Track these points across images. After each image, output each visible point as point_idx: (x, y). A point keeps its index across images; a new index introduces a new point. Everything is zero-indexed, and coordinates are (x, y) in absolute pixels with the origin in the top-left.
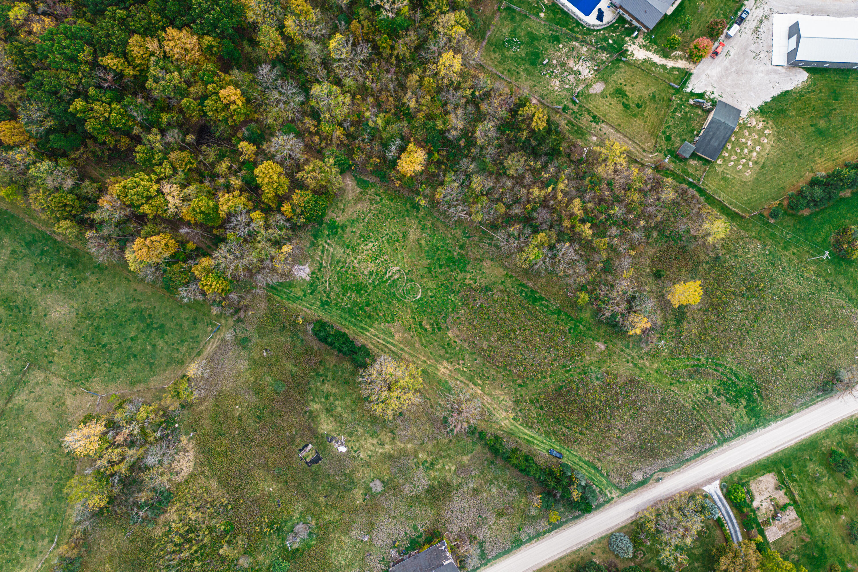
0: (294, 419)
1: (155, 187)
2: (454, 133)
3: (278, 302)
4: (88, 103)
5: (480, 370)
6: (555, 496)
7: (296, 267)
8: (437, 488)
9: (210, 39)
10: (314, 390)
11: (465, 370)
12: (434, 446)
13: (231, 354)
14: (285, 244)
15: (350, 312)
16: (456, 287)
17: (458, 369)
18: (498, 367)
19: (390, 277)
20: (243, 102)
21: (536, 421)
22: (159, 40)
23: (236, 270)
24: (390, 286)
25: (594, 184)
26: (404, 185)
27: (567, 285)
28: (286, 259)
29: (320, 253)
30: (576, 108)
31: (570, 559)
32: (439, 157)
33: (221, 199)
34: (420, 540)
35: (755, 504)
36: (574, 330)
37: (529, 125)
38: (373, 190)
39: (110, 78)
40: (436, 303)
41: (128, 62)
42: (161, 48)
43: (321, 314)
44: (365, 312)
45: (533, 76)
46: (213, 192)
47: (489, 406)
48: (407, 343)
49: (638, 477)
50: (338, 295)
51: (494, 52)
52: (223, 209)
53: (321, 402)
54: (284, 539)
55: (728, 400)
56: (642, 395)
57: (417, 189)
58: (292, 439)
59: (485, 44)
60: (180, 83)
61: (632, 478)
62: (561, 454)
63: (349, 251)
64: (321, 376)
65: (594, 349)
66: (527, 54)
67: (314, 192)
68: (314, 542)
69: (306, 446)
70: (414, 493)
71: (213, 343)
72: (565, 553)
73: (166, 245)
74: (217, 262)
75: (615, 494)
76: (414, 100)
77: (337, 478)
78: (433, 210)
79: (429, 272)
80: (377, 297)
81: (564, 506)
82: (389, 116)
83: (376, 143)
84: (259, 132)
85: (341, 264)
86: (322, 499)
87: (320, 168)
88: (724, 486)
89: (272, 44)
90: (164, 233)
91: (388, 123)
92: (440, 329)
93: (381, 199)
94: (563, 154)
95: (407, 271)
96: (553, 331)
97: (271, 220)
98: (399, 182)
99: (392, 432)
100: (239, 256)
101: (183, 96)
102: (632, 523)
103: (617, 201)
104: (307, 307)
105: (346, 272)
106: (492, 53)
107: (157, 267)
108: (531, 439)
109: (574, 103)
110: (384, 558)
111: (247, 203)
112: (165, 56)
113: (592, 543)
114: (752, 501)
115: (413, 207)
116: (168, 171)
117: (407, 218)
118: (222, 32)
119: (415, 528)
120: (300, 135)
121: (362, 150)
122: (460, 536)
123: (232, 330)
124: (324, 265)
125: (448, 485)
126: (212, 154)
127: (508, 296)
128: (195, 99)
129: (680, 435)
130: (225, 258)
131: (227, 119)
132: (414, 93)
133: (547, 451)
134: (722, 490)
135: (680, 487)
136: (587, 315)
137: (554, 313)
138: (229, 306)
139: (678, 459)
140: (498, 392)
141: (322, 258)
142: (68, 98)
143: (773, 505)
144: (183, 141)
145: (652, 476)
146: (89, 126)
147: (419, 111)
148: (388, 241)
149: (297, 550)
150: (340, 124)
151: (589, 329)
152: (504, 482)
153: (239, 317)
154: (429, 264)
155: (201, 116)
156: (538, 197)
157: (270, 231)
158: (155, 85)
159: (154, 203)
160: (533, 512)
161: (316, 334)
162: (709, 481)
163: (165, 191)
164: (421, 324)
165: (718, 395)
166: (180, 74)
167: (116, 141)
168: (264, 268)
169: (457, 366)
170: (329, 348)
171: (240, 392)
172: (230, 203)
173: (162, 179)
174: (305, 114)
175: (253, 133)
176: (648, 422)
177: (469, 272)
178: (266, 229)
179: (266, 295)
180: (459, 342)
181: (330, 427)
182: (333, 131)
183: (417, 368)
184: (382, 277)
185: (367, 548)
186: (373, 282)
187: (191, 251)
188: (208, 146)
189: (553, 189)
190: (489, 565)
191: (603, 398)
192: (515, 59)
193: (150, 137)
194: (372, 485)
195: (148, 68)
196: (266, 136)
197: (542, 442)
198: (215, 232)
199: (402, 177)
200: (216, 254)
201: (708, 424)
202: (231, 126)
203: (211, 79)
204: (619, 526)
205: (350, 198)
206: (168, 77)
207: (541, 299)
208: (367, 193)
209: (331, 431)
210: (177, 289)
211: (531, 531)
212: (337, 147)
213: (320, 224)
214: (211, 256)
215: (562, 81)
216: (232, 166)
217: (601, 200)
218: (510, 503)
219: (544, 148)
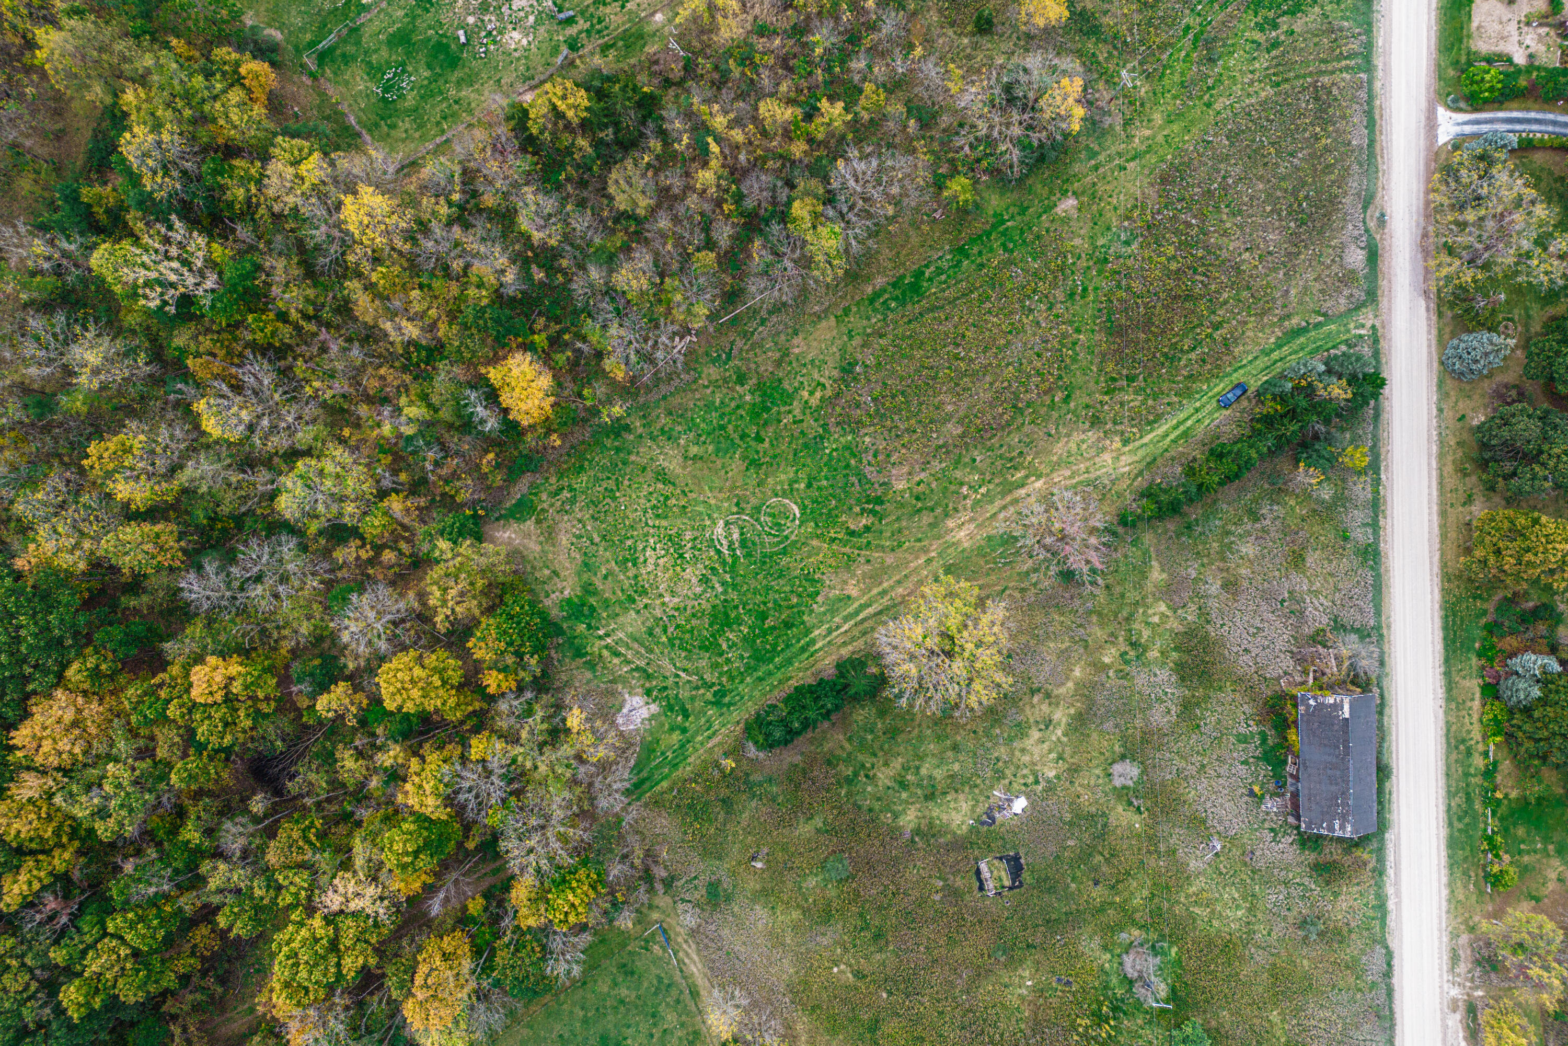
0: (912, 873)
1: (317, 922)
2: (509, 277)
3: (671, 789)
4: (80, 975)
5: (999, 463)
6: (1316, 437)
7: (620, 721)
8: (1185, 657)
9: (75, 666)
10: (877, 806)
11: (983, 490)
12: (1102, 625)
13: (726, 932)
14: (564, 720)
15: (760, 658)
16: (812, 427)
17: (977, 502)
18: (1008, 424)
19: (730, 547)
20: (241, 664)
21: (1150, 402)
22: (28, 768)
23: (567, 842)
24: (748, 555)
25: (747, 60)
26: (564, 430)
27: (917, 210)
28: (594, 731)
29: (616, 661)
30: (582, 24)
31: (1450, 468)
32: (544, 335)
33: (410, 802)
34: (1270, 742)
35: (1520, 59)
36: (1011, 240)
37: (568, 126)
38: (544, 497)
39: (51, 903)
40: (824, 483)
41: (43, 852)
42: (44, 773)
43: (735, 716)
44: (774, 628)
45: (477, 74)
46: (391, 810)
47: (1077, 479)
48: (875, 578)
49: (1356, 257)
50: (715, 666)
51: (393, 127)
52: (431, 806)
53: (907, 802)
54: (1139, 1004)
55: (1292, 12)
56: (1202, 173)
57: (586, 409)
58: (953, 893)
59: (368, 138)
60: (133, 769)
61: (1353, 272)
62: (1237, 386)
63: (642, 601)
64: (856, 775)
65: (1066, 220)
66: (429, 66)
67: (490, 611)
68: (1174, 950)
69: (978, 872)
70: (1173, 708)
71: (687, 955)
72: (1434, 473)
73: (445, 957)
74: (531, 870)
75: (1367, 318)
76: (404, 323)
77: (1070, 843)
78: (641, 400)
79: (759, 466)
80: (756, 592)
81: (1343, 430)
82: (415, 388)
83: (453, 440)
84: (317, 662)
85: (658, 630)
86: (1098, 894)
87: (447, 575)
88: (1454, 101)
89: (148, 547)
90: (420, 949)
91: (425, 397)
92: (879, 501)
93: (571, 489)
94: (658, 92)
95: (735, 509)
96: (993, 282)
97: (502, 724)
98: (554, 437)
99: (1033, 692)
100: (542, 822)
101: (165, 777)
102: (1440, 315)
103: (802, 34)
104: (709, 738)
105: (678, 626)
106: (393, 133)
107: (481, 995)
108: (1182, 428)
109: (570, 21)
110: (1272, 830)
111: (445, 753)
112: (66, 772)
113: (1440, 410)
114: (1510, 60)
115: (618, 435)
116: (301, 879)
117: (633, 458)
118: (76, 634)
119: (1243, 739)
120: (362, 583)
121: (454, 476)
122: (1300, 660)
123: (681, 907)
124: (642, 664)
125: (1190, 633)
126: (312, 776)
127: (881, 336)
128: (185, 755)
129: (1317, 138)
130: (531, 850)
131: (258, 711)
132: (392, 315)
133: (1220, 408)
134: (1459, 110)
135: (1414, 187)
136: (995, 202)
137: (958, 264)
138: (631, 889)
139: (1361, 165)
140: (1059, 448)
141: (628, 662)
142: (47, 1011)
143: (1540, 25)
144: (256, 820)
145: (1367, 231)
146: (130, 995)
147: (433, 327)
148: (658, 516)
149: (1173, 990)
150: (382, 494)
151: (1023, 211)
152: (1239, 522)
153: (663, 880)
154: (744, 458)
155: (227, 759)
156: (719, 178)
157: (524, 734)
158: (111, 822)
159: (349, 943)
160: (1326, 494)
161: (771, 746)
162: (1431, 125)
163: (335, 907)
164: (852, 533)
165: (1275, 26)
166: (117, 760)
167: (193, 954)
168: (591, 785)
169: (969, 502)
170: (810, 735)
171: (808, 951)
172: (428, 787)
173: (309, 898)
174: (327, 553)
175: (312, 675)
176: (1261, 186)
177: (796, 390)
178: (516, 741)
179: (646, 805)
180: (922, 476)
181: (965, 807)
182: (386, 513)
183: (936, 580)
184: (724, 563)
185: (1236, 852)
186: (723, 584)
187: (486, 909)
188: (292, 777)
189: (718, 140)
190: (1385, 632)
191: (1171, 251)
192: (427, 94)
193: (214, 883)
194: (1118, 782)
195: (73, 818)
196: (334, 652)
197: (1197, 410)
198: (471, 845)
199: (548, 427)
200: (514, 866)
201: (1322, 73)
202: (276, 710)
203: (159, 705)
204: (1434, 342)
205: (538, 548)
206: (108, 788)
207: (919, 274)
208: (543, 510)
209: (973, 810)
210: (544, 978)
211: (1361, 515)
212: (425, 523)
213: (559, 631)
214: (513, 877)
215: (516, 25)
216: (356, 748)
217: (785, 63)
218: (1285, 530)
219: (630, 119)
